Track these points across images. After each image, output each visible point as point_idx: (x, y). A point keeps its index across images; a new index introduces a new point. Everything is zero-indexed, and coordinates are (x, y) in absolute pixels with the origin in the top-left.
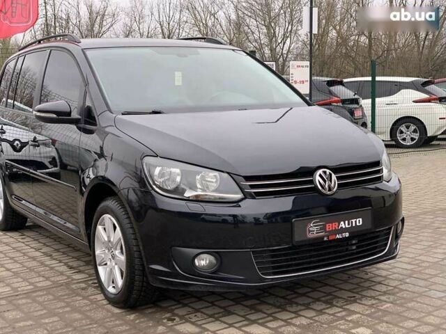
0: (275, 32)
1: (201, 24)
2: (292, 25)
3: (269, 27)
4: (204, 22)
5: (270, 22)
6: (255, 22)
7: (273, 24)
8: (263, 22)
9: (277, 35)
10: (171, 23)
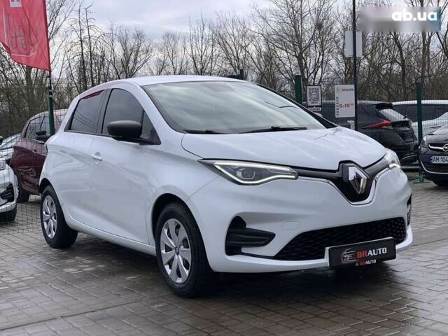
0: (306, 64)
1: (233, 57)
2: (323, 55)
3: (300, 58)
4: (235, 55)
5: (301, 54)
6: (285, 54)
7: (304, 55)
8: (294, 54)
9: (308, 66)
10: (203, 57)
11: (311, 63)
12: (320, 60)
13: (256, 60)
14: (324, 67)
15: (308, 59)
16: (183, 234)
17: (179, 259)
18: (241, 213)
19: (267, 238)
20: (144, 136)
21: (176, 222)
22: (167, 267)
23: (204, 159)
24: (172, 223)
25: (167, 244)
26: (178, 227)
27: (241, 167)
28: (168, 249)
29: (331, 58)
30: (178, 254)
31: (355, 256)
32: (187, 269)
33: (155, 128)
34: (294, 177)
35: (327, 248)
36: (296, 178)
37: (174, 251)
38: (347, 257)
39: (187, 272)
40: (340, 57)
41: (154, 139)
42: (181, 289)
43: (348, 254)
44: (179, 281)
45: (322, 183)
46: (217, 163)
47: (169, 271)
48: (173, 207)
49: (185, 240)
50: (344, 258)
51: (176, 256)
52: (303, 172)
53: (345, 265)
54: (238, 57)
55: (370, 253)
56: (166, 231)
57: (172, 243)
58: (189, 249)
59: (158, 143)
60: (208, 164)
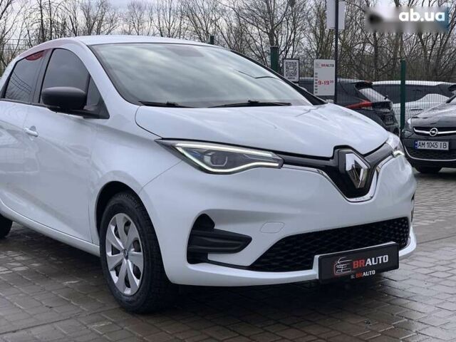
1: (202, 31)
2: (295, 33)
3: (271, 35)
4: (205, 29)
5: (272, 30)
6: (256, 30)
7: (275, 32)
8: (265, 30)
9: (279, 43)
10: (171, 30)
11: (282, 41)
12: (292, 38)
13: (225, 35)
14: (295, 45)
15: (280, 36)
16: (134, 233)
17: (128, 265)
18: (208, 210)
19: (240, 242)
20: (89, 107)
21: (125, 218)
22: (113, 274)
23: (163, 139)
24: (120, 218)
25: (114, 245)
26: (128, 224)
27: (210, 151)
28: (115, 251)
29: (303, 36)
30: (127, 258)
31: (350, 266)
32: (138, 278)
33: (103, 98)
34: (277, 165)
35: (317, 257)
36: (280, 167)
37: (122, 254)
38: (340, 268)
39: (138, 282)
40: (312, 35)
41: (101, 112)
42: (130, 302)
43: (342, 263)
44: (128, 292)
45: (312, 173)
46: (179, 144)
47: (115, 279)
48: (121, 198)
49: (136, 241)
50: (337, 269)
51: (125, 260)
52: (289, 159)
53: (337, 278)
54: (207, 32)
55: (369, 262)
56: (113, 228)
57: (120, 244)
58: (141, 254)
59: (106, 116)
60: (167, 145)
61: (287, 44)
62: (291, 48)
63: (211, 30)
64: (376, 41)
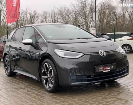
0: (87, 21)
8: (83, 18)
61: (90, 22)
62: (91, 23)
63: (67, 19)
64: (117, 20)
